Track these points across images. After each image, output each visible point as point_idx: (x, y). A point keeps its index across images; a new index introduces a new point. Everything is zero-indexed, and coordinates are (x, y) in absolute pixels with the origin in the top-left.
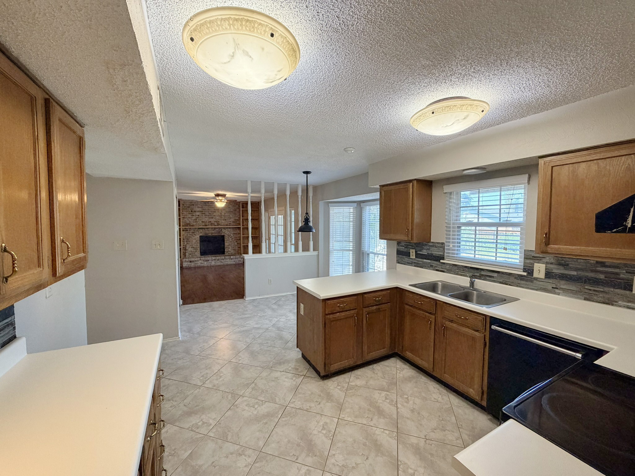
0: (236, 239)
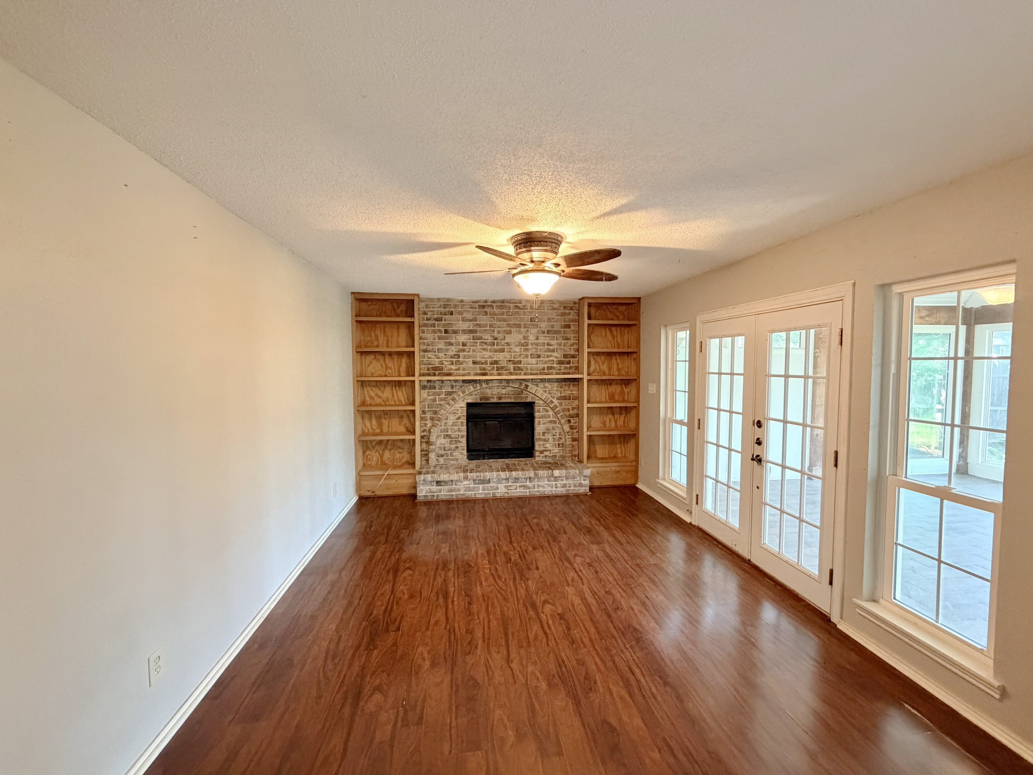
0: (567, 413)
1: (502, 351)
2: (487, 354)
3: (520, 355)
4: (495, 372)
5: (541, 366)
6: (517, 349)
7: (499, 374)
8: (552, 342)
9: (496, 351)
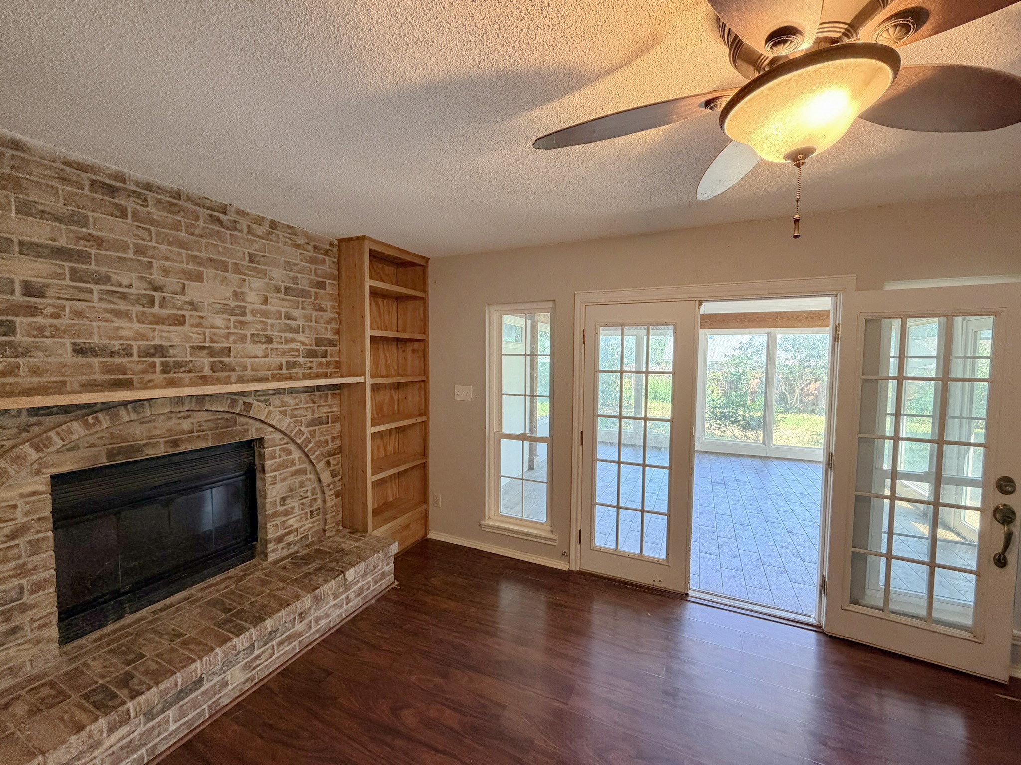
1: (180, 321)
2: (128, 328)
3: (227, 337)
4: (158, 377)
5: (274, 360)
6: (219, 321)
7: (171, 383)
8: (296, 313)
9: (159, 320)
